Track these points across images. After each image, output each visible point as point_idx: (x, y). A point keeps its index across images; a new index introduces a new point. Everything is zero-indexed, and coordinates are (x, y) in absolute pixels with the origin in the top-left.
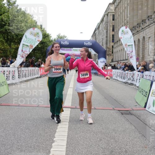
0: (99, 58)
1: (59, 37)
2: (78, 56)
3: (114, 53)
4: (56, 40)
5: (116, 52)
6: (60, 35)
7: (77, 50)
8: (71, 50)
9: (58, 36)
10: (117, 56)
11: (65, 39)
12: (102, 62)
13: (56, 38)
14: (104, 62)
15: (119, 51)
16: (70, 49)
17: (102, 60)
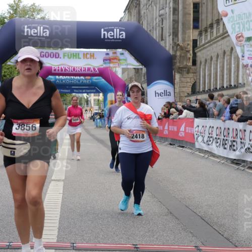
0: (150, 82)
1: (15, 11)
2: (80, 75)
3: (198, 63)
4: (6, 20)
5: (206, 60)
6: (21, 5)
7: (76, 56)
8: (56, 56)
9: (11, 6)
10: (210, 75)
11: (39, 16)
12: (160, 95)
13: (7, 15)
14: (166, 93)
15: (214, 59)
16: (54, 51)
17: (161, 86)
